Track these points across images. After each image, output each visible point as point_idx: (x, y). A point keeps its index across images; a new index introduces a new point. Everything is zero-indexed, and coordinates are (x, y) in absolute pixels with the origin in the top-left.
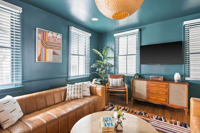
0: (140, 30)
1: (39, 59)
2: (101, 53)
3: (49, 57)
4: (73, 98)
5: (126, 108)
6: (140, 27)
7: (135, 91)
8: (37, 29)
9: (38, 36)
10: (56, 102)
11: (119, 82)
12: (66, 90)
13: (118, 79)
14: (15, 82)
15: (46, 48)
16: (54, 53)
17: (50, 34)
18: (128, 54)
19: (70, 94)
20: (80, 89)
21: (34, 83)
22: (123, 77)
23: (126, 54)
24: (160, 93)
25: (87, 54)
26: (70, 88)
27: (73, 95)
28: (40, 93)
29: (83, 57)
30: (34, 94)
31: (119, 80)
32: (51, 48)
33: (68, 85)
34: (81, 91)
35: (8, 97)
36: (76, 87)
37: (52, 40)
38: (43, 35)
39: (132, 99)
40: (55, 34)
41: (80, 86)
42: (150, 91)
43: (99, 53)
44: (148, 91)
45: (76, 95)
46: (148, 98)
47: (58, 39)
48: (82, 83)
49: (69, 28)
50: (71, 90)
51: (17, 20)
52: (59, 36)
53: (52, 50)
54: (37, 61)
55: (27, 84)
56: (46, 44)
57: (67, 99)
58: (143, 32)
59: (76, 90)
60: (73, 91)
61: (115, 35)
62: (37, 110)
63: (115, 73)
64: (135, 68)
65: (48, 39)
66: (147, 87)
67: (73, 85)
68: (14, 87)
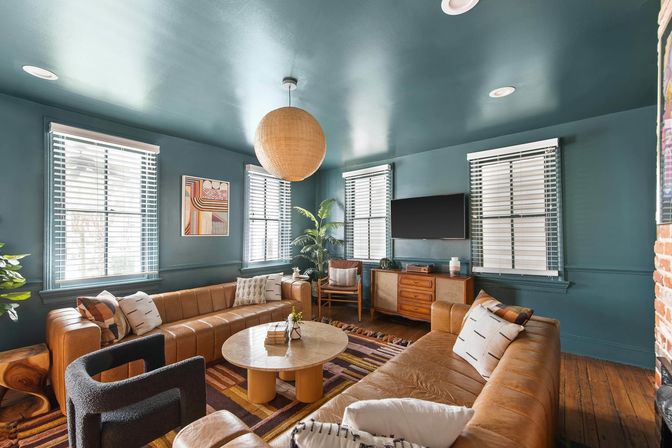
0: (393, 167)
1: (188, 231)
2: (315, 214)
3: (206, 228)
4: (245, 303)
5: (352, 326)
6: (392, 160)
7: (377, 295)
8: (184, 177)
9: (186, 189)
10: (216, 309)
11: (347, 276)
12: (234, 289)
13: (347, 270)
14: (147, 271)
15: (200, 209)
16: (215, 219)
17: (207, 184)
18: (373, 216)
19: (241, 296)
20: (261, 286)
21: (177, 274)
22: (360, 265)
23: (368, 216)
24: (420, 297)
25: (284, 216)
26: (242, 285)
27: (245, 298)
28: (188, 291)
29: (276, 223)
30: (178, 293)
31: (349, 272)
32: (210, 210)
33: (239, 279)
34: (263, 291)
35: (140, 294)
36: (253, 283)
37: (210, 195)
38: (195, 188)
39: (372, 311)
40: (216, 184)
41: (261, 280)
42: (403, 293)
43: (308, 214)
44: (400, 294)
45: (251, 297)
46: (400, 307)
47: (222, 191)
48: (265, 276)
49: (244, 168)
50: (243, 288)
51: (151, 167)
52: (225, 186)
53: (210, 214)
54: (183, 235)
55: (166, 276)
56: (199, 204)
57: (235, 305)
58: (399, 171)
59: (252, 289)
60: (247, 290)
61: (345, 175)
62: (183, 318)
63: (346, 256)
64: (384, 245)
65: (204, 195)
66: (398, 286)
67: (248, 279)
68: (145, 279)
